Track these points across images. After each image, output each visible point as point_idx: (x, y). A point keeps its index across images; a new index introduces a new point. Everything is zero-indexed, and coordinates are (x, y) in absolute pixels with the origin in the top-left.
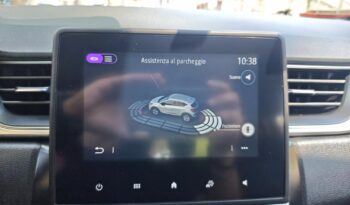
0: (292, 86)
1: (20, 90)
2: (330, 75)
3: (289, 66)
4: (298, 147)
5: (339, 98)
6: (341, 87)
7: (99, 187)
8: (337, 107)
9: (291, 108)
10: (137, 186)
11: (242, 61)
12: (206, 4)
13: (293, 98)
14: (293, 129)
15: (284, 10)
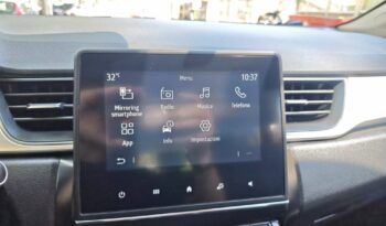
0: (288, 97)
1: (32, 106)
2: (320, 86)
3: (285, 79)
4: (294, 151)
5: (328, 107)
6: (329, 96)
7: (122, 195)
8: (327, 115)
9: (288, 116)
10: (156, 192)
11: (245, 77)
12: (191, 4)
13: (289, 107)
14: (290, 136)
15: (272, 11)
